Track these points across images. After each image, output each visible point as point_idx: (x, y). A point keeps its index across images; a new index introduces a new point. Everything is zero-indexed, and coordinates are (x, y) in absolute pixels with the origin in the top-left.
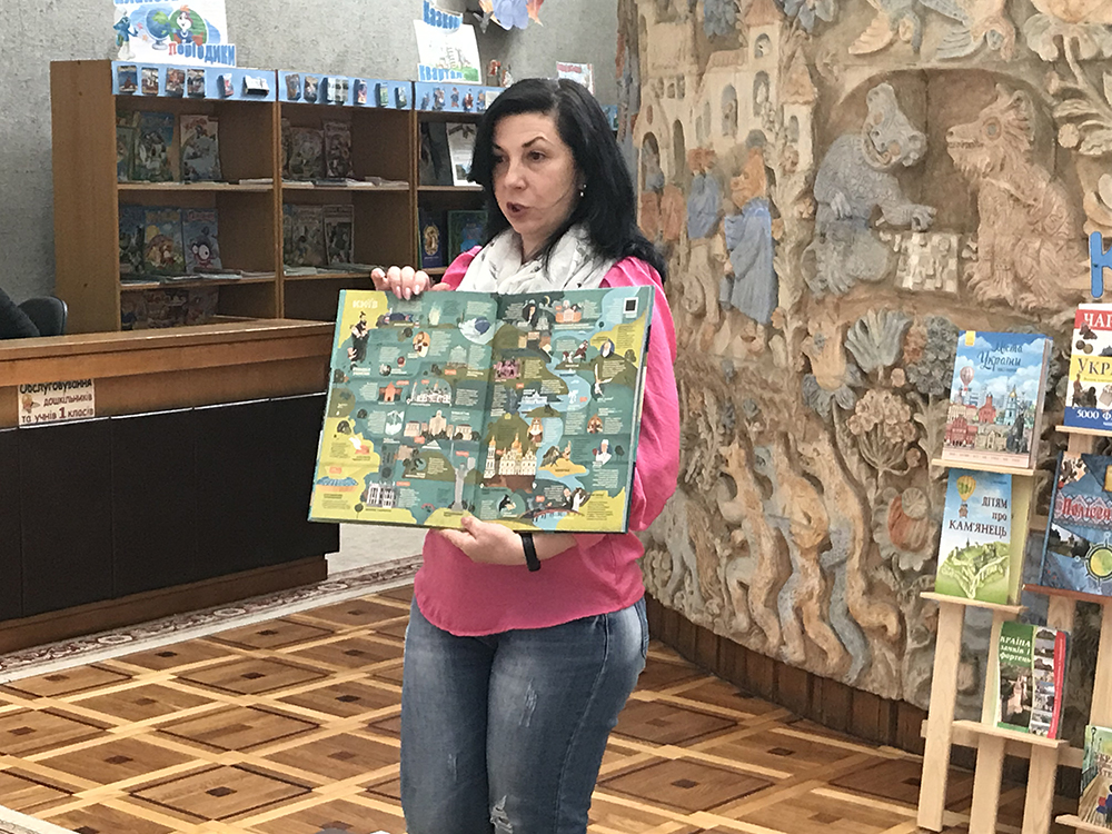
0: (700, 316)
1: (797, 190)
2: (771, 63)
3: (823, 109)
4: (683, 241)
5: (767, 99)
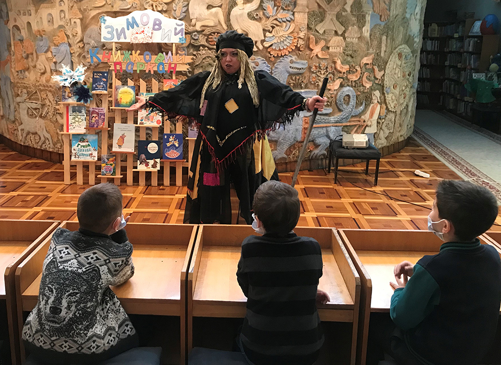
0: (43, 73)
1: (78, 41)
2: (65, 7)
3: (84, 20)
4: (35, 54)
5: (65, 17)
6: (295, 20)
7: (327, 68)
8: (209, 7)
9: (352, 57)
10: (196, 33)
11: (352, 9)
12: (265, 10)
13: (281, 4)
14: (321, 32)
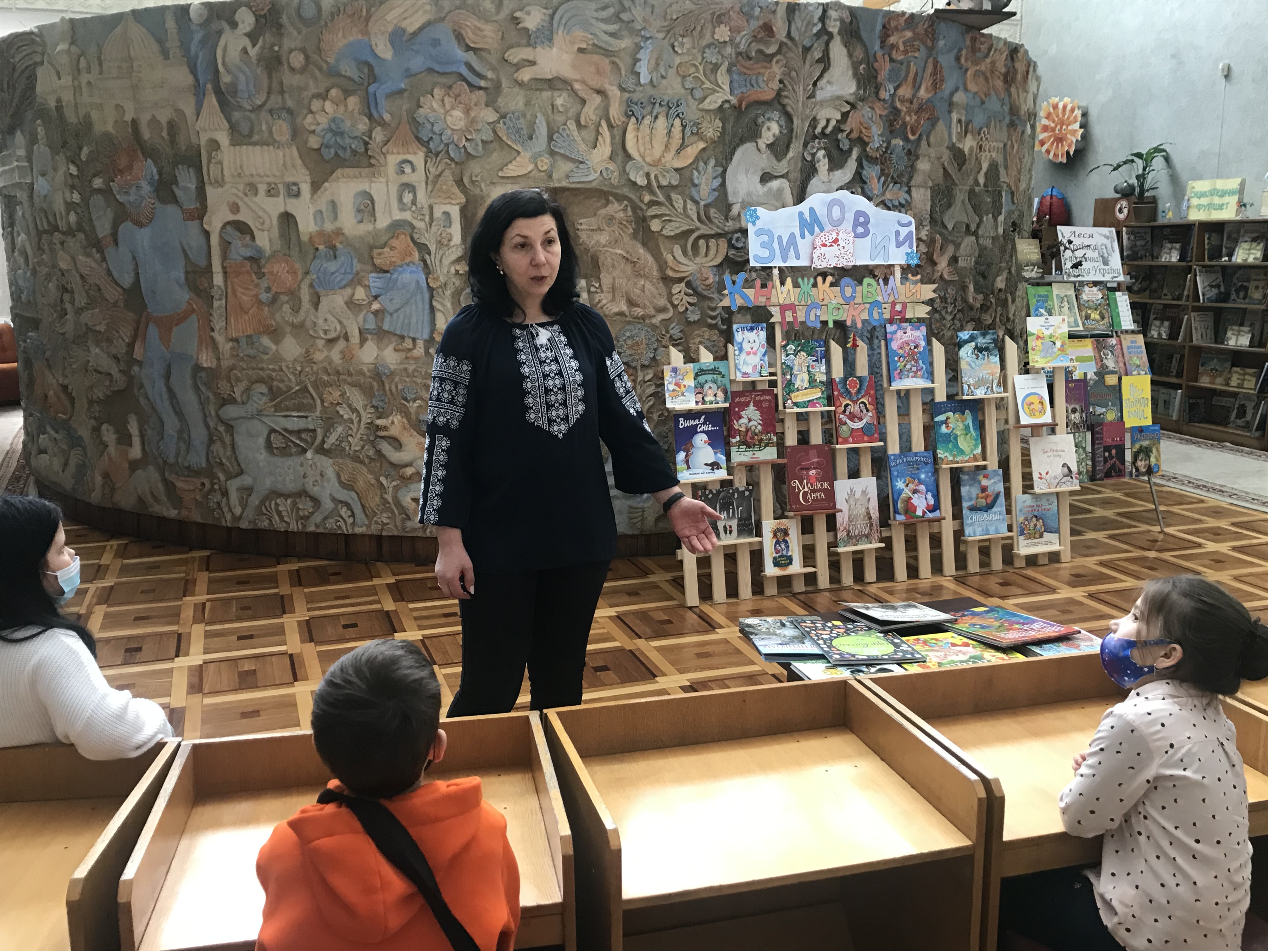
2: (417, 178)
3: (469, 209)
4: (305, 293)
5: (414, 201)
6: (913, 205)
7: (955, 299)
8: (766, 178)
9: (984, 277)
10: (739, 235)
11: (986, 178)
12: (865, 183)
13: (892, 171)
14: (950, 227)
